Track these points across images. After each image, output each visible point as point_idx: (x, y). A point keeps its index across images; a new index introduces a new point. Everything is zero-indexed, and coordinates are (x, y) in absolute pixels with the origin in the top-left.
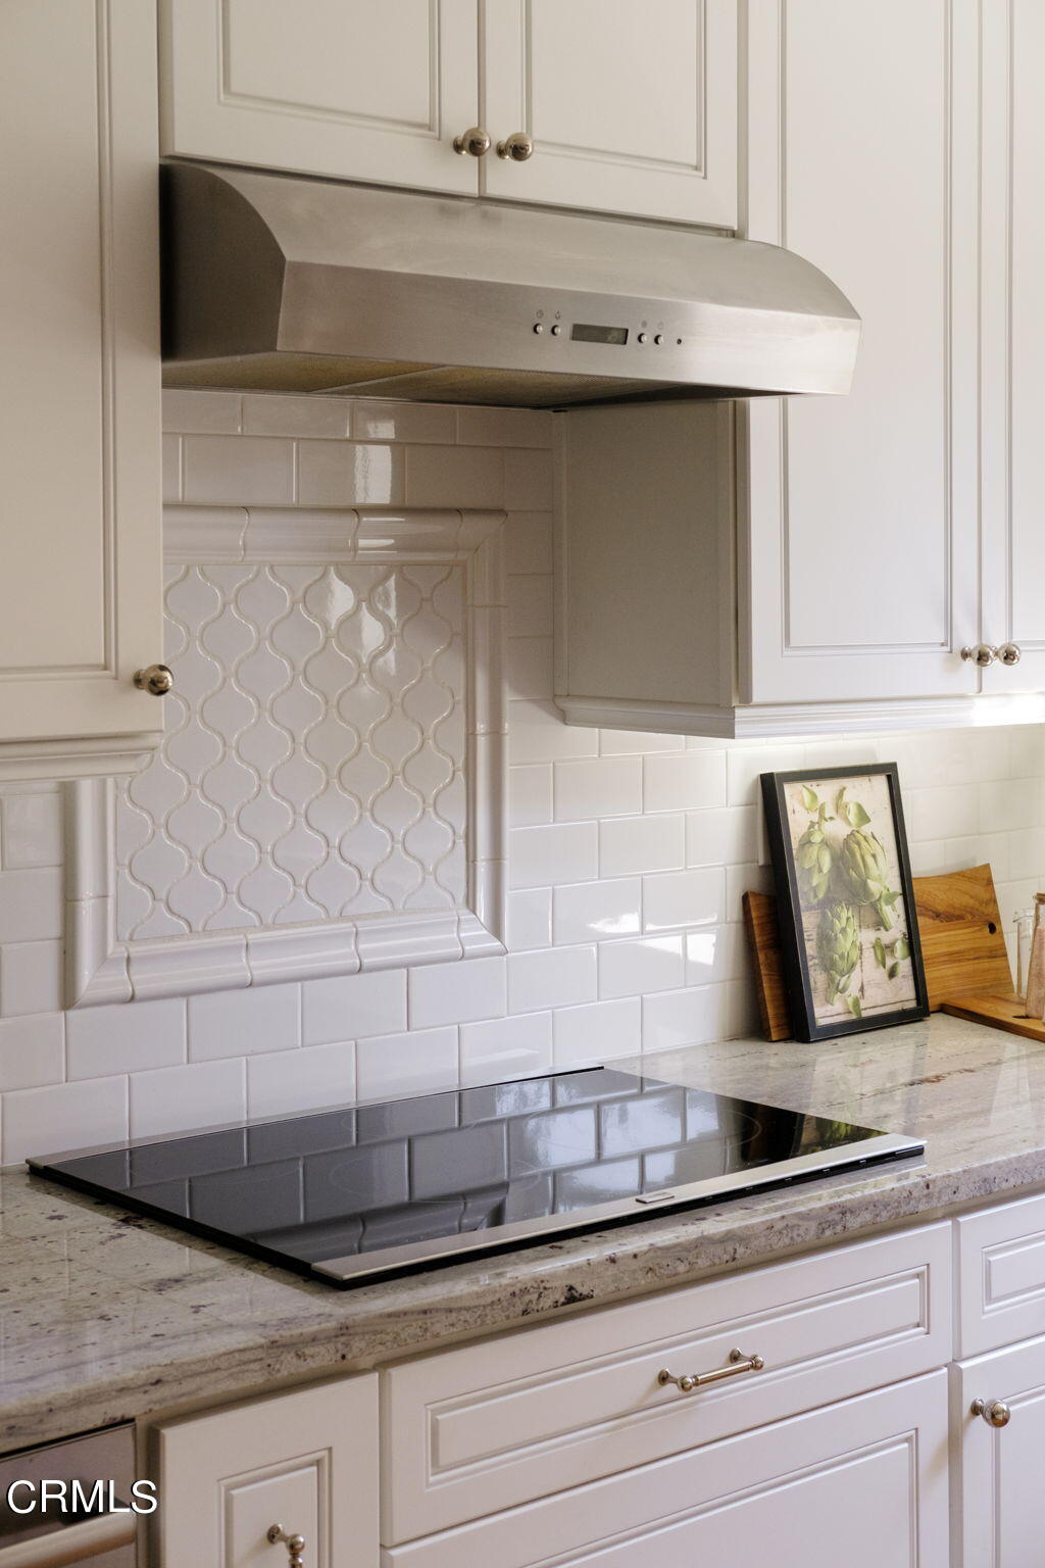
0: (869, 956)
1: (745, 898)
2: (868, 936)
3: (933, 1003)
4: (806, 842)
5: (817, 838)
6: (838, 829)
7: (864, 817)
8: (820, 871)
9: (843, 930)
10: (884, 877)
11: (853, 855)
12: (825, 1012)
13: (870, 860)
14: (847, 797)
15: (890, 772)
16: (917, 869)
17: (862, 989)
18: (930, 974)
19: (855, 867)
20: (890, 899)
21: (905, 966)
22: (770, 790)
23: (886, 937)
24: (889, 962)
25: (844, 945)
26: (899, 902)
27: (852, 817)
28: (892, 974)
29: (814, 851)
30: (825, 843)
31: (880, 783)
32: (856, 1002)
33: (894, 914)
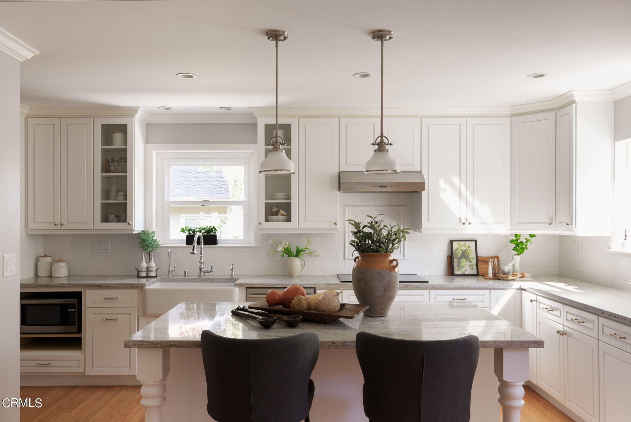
0: (468, 266)
1: (448, 256)
2: (468, 263)
3: (479, 274)
4: (457, 249)
5: (459, 249)
6: (464, 248)
7: (469, 247)
8: (459, 253)
9: (463, 262)
10: (472, 255)
11: (466, 252)
12: (456, 272)
13: (470, 253)
14: (466, 244)
15: (476, 241)
16: (478, 255)
17: (465, 270)
18: (479, 270)
19: (466, 253)
20: (473, 259)
21: (475, 268)
22: (451, 242)
23: (471, 264)
24: (472, 267)
25: (463, 264)
26: (475, 260)
27: (467, 246)
28: (472, 269)
29: (458, 251)
30: (461, 250)
31: (474, 242)
32: (464, 272)
33: (474, 262)
